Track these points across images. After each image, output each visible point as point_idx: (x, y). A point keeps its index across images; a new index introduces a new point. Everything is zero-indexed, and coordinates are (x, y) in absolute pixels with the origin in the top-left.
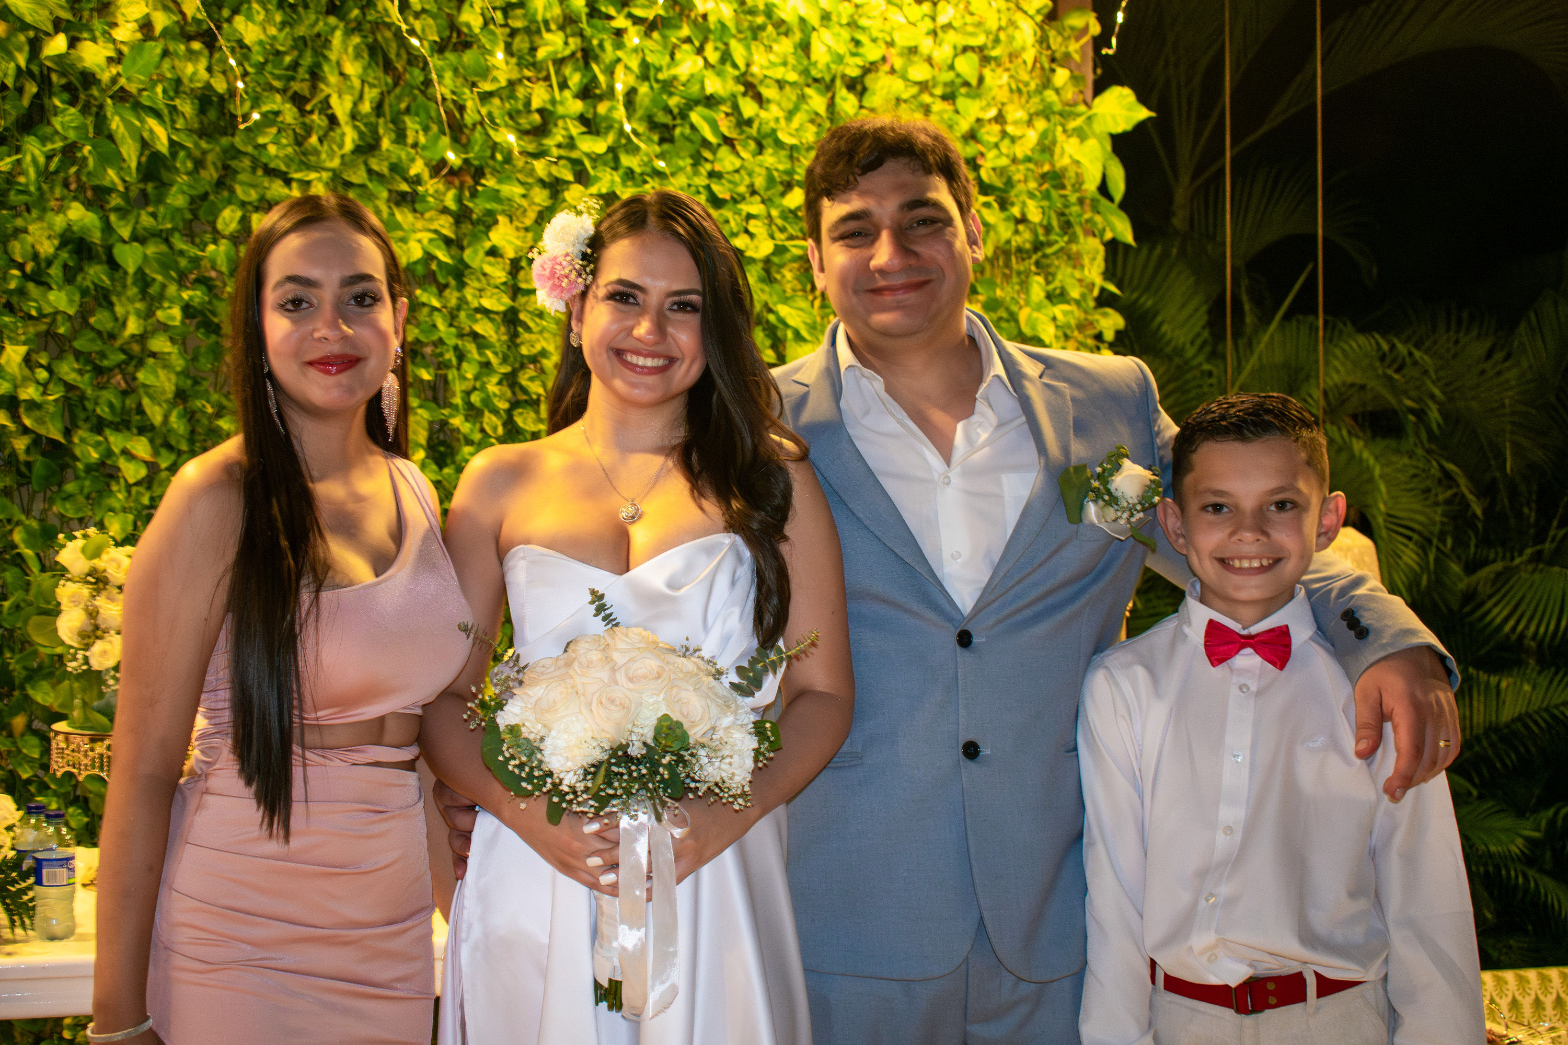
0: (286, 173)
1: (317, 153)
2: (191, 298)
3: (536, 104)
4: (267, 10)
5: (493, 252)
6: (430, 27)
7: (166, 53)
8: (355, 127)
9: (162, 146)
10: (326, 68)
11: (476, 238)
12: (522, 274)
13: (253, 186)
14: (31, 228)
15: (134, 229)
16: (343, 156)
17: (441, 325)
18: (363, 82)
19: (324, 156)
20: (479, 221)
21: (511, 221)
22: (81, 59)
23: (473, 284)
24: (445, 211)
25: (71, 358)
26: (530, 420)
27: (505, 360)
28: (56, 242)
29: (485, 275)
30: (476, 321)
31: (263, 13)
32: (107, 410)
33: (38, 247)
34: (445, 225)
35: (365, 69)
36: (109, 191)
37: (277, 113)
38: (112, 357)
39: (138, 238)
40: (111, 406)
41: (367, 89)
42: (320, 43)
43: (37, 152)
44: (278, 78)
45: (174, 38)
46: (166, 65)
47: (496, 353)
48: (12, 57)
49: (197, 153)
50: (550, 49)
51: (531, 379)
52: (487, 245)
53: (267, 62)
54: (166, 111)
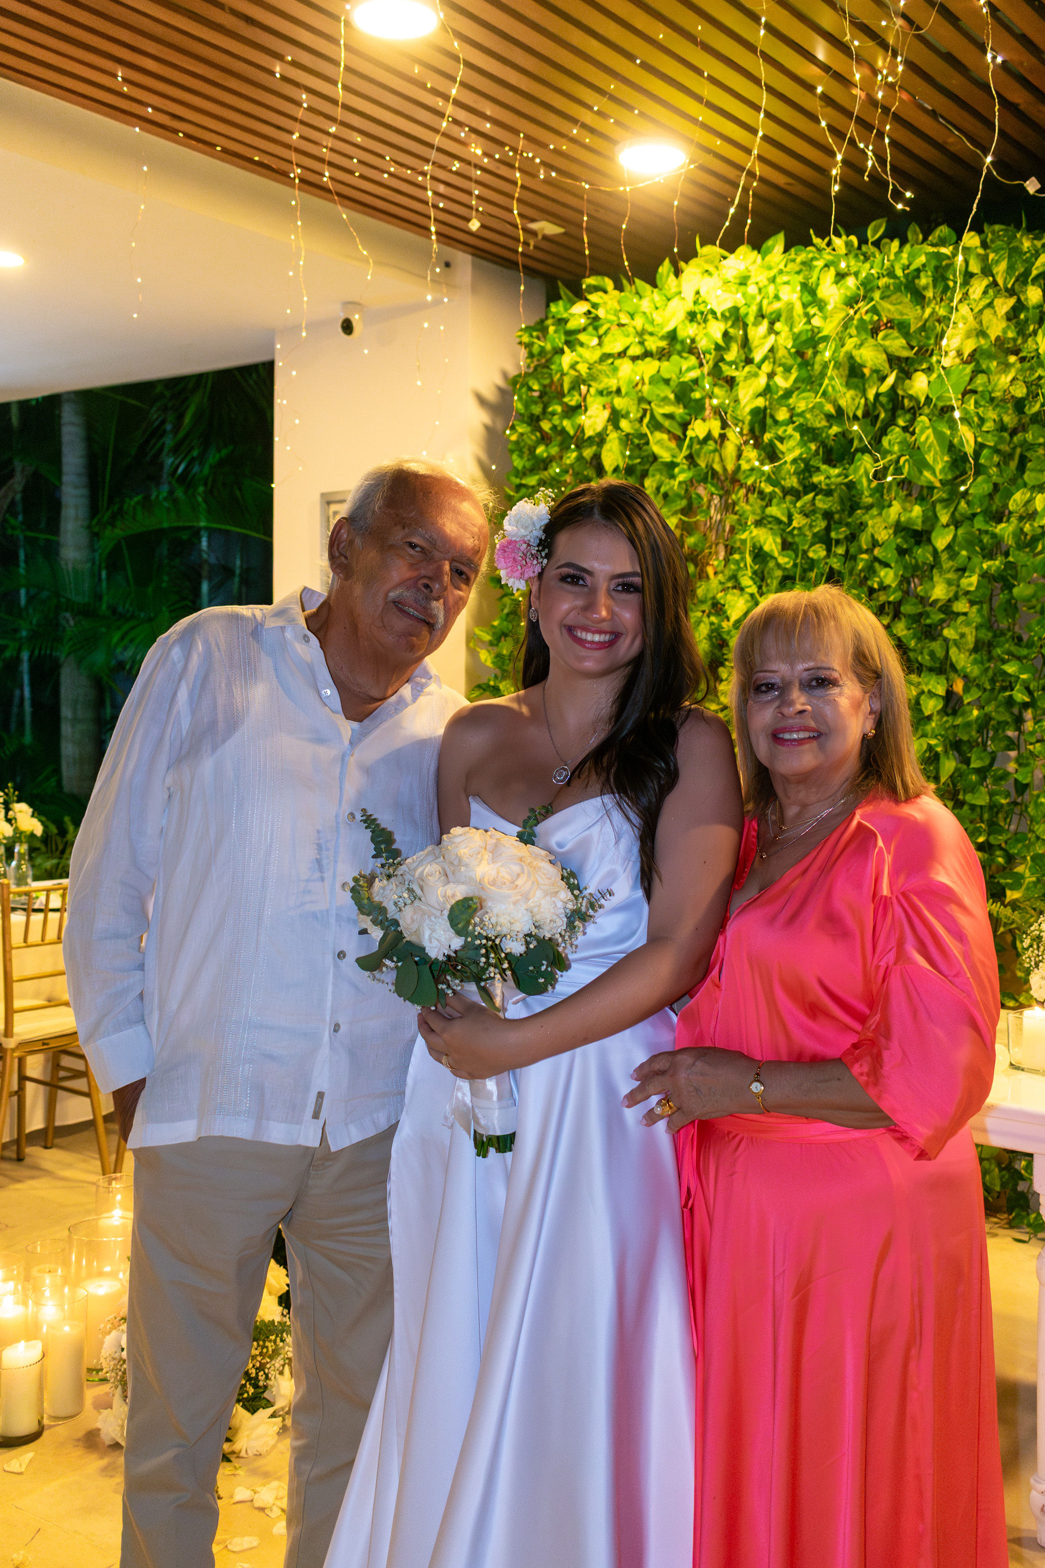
2: (989, 567)
7: (976, 372)
9: (969, 449)
13: (1041, 471)
14: (870, 523)
15: (953, 514)
22: (911, 387)
25: (903, 620)
28: (891, 531)
32: (927, 657)
33: (876, 536)
36: (931, 488)
38: (932, 616)
39: (956, 523)
40: (932, 654)
43: (869, 466)
45: (991, 357)
46: (981, 379)
48: (864, 393)
49: (1005, 448)
54: (976, 419)
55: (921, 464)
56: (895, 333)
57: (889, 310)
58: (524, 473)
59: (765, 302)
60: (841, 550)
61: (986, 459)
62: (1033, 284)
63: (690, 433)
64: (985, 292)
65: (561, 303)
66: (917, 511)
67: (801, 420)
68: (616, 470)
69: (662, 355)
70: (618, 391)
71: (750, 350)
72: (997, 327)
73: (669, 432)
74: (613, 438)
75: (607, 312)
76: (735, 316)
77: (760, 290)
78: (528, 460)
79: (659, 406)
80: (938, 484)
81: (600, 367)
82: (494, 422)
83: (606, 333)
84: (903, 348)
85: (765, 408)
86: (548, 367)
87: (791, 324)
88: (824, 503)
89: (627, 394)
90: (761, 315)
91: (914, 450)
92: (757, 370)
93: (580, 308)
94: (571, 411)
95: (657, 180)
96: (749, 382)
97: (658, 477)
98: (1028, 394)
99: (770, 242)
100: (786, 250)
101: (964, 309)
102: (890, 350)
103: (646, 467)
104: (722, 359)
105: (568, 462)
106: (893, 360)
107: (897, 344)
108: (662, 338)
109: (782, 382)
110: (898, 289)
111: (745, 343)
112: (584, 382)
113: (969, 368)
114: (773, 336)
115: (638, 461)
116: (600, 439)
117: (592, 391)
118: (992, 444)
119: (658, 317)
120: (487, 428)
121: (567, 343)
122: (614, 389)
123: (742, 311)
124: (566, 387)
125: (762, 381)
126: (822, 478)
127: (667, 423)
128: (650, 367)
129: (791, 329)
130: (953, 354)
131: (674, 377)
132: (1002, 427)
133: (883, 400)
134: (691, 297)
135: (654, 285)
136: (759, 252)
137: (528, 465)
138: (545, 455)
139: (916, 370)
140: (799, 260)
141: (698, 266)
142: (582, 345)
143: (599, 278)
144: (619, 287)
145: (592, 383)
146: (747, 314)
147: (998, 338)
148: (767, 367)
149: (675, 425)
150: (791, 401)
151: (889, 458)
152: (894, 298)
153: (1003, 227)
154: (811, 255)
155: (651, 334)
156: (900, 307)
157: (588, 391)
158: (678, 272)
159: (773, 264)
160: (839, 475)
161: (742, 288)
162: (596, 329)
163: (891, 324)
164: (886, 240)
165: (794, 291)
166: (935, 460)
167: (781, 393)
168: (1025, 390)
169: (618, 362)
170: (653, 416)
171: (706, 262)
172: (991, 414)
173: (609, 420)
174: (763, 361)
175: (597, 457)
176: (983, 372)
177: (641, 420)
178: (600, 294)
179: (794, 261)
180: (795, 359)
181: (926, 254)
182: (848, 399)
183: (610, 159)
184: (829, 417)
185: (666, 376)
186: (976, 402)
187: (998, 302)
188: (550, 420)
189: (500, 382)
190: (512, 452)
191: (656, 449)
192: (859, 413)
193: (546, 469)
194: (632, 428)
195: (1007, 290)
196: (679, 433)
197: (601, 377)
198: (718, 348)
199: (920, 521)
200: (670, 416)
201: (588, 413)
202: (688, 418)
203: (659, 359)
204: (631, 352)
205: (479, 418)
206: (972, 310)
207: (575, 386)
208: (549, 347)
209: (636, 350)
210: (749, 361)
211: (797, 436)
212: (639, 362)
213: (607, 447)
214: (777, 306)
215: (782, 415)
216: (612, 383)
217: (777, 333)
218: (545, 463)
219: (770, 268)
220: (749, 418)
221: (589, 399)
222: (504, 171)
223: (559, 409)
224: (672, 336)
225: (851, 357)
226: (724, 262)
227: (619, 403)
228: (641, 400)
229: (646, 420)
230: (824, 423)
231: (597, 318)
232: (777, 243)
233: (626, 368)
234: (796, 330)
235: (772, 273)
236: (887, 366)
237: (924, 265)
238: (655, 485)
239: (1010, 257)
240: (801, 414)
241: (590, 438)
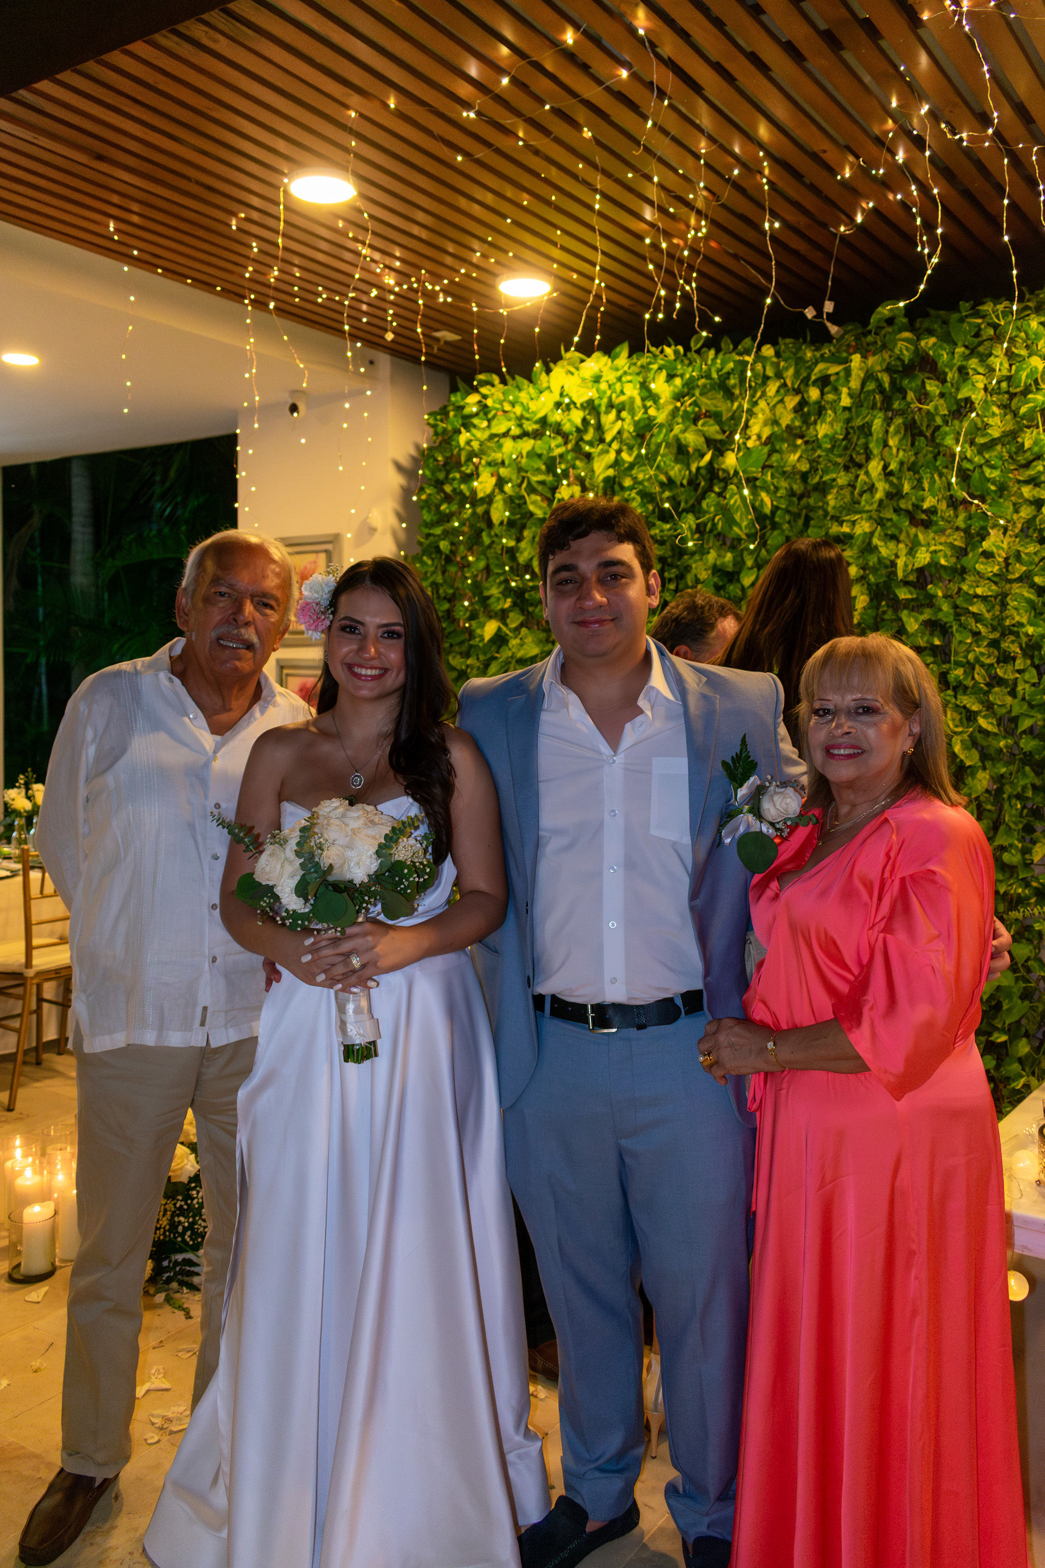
0: (839, 517)
1: (859, 503)
3: (1027, 446)
4: (835, 413)
5: (988, 555)
6: (942, 406)
7: (772, 451)
8: (887, 480)
9: (767, 510)
10: (871, 446)
11: (975, 547)
12: (1010, 568)
13: (821, 527)
14: (694, 566)
15: (756, 560)
16: (881, 501)
17: (945, 607)
18: (898, 450)
19: (863, 503)
20: (978, 534)
21: (1004, 534)
22: (724, 462)
23: (970, 578)
24: (958, 529)
26: (1009, 671)
27: (994, 629)
28: (710, 572)
29: (978, 573)
30: (972, 604)
31: (833, 415)
33: (699, 576)
34: (958, 540)
35: (900, 441)
36: (739, 540)
37: (834, 480)
41: (901, 453)
42: (866, 430)
43: (692, 523)
44: (840, 456)
45: (783, 440)
46: (775, 457)
47: (985, 625)
48: (688, 467)
49: (794, 509)
50: (1031, 405)
51: (1012, 642)
52: (981, 550)
53: (833, 447)
54: (772, 487)
55: (731, 522)
56: (711, 421)
57: (707, 403)
58: (432, 525)
59: (614, 396)
60: (672, 586)
61: (780, 518)
62: (813, 385)
63: (558, 496)
64: (778, 391)
65: (458, 394)
66: (729, 556)
67: (641, 487)
68: (501, 523)
69: (537, 435)
70: (503, 463)
71: (603, 433)
72: (786, 418)
73: (541, 495)
74: (499, 498)
75: (494, 402)
76: (591, 407)
77: (610, 386)
78: (435, 515)
79: (534, 475)
80: (744, 537)
81: (489, 444)
82: (409, 484)
83: (494, 417)
84: (717, 432)
85: (615, 477)
86: (449, 443)
87: (632, 413)
88: (659, 550)
89: (509, 465)
90: (611, 406)
91: (725, 511)
92: (606, 447)
93: (473, 399)
94: (468, 478)
95: (528, 304)
96: (602, 457)
97: (534, 529)
98: (811, 469)
99: (618, 349)
100: (630, 356)
101: (762, 404)
102: (707, 434)
103: (525, 521)
104: (581, 439)
105: (465, 516)
106: (709, 442)
107: (712, 430)
108: (536, 422)
109: (626, 457)
110: (713, 387)
111: (599, 427)
112: (476, 456)
113: (766, 449)
114: (620, 422)
115: (518, 516)
116: (489, 500)
117: (483, 462)
118: (783, 506)
119: (533, 406)
120: (402, 487)
121: (464, 425)
122: (500, 461)
123: (597, 402)
124: (463, 459)
125: (612, 456)
126: (657, 531)
127: (540, 488)
128: (527, 445)
129: (633, 417)
130: (754, 437)
131: (545, 452)
132: (792, 493)
133: (703, 472)
134: (557, 392)
135: (531, 381)
136: (609, 357)
137: (435, 518)
138: (447, 511)
139: (728, 450)
140: (639, 363)
141: (563, 367)
142: (475, 426)
143: (488, 375)
144: (504, 382)
145: (483, 457)
146: (600, 405)
147: (788, 426)
148: (615, 446)
149: (546, 489)
150: (634, 472)
151: (707, 516)
152: (710, 394)
153: (791, 340)
154: (648, 360)
155: (528, 419)
156: (714, 401)
157: (480, 463)
158: (548, 371)
159: (619, 367)
160: (670, 530)
161: (596, 385)
162: (486, 414)
163: (708, 415)
164: (704, 349)
165: (635, 388)
166: (741, 518)
167: (626, 465)
168: (808, 466)
169: (502, 440)
170: (529, 483)
171: (569, 364)
172: (784, 484)
173: (496, 485)
174: (612, 441)
175: (487, 513)
176: (777, 451)
177: (520, 486)
178: (489, 387)
179: (635, 364)
180: (636, 440)
181: (734, 362)
182: (676, 471)
183: (493, 287)
184: (662, 484)
185: (539, 451)
186: (772, 475)
187: (787, 399)
188: (451, 484)
189: (413, 452)
190: (422, 508)
191: (532, 508)
192: (685, 482)
193: (448, 521)
194: (514, 491)
195: (794, 389)
196: (549, 495)
197: (489, 451)
198: (578, 430)
199: (731, 565)
200: (542, 483)
201: (480, 479)
202: (556, 484)
203: (534, 438)
204: (512, 433)
205: (396, 481)
206: (768, 404)
207: (469, 459)
208: (450, 428)
209: (515, 431)
210: (602, 440)
211: (638, 499)
212: (519, 440)
213: (494, 505)
214: (622, 398)
215: (627, 482)
216: (498, 456)
217: (623, 420)
218: (448, 518)
219: (617, 370)
220: (602, 485)
221: (481, 469)
222: (411, 295)
223: (458, 475)
224: (543, 421)
225: (677, 439)
226: (583, 364)
227: (503, 472)
228: (520, 469)
229: (524, 485)
230: (658, 489)
231: (486, 406)
232: (623, 351)
233: (508, 444)
234: (636, 418)
235: (619, 373)
236: (705, 446)
237: (733, 370)
238: (531, 536)
239: (796, 364)
240: (641, 483)
241: (482, 499)
